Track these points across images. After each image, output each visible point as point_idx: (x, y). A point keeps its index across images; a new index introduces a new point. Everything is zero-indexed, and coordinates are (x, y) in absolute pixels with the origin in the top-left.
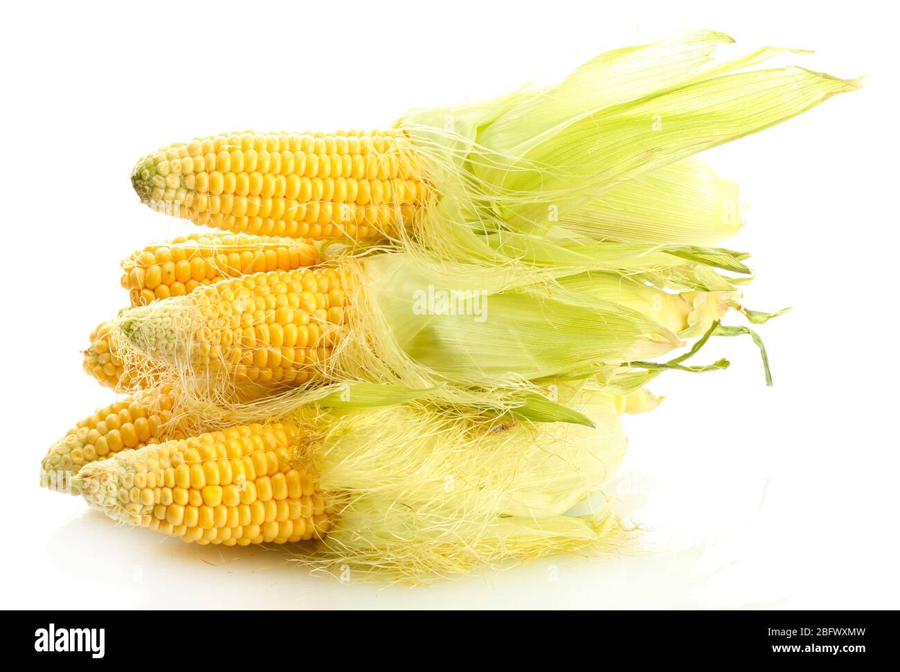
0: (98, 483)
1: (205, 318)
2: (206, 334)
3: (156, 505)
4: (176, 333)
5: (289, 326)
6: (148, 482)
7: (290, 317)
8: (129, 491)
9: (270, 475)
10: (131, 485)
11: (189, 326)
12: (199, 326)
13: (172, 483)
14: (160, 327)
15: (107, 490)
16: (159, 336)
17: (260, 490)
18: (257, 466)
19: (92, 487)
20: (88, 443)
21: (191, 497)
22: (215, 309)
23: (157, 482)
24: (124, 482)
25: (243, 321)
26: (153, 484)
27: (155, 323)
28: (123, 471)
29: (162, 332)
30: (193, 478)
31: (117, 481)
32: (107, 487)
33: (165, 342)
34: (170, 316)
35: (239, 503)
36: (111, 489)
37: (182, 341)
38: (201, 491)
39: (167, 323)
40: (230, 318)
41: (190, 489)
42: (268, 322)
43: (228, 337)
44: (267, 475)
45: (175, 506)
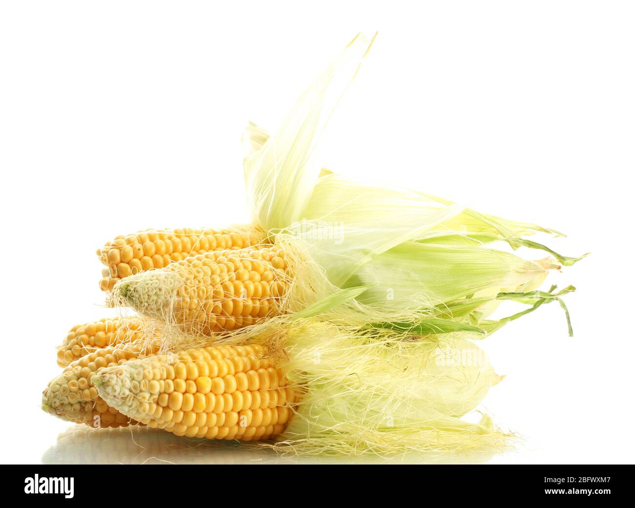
0: (116, 377)
1: (184, 279)
2: (186, 289)
3: (160, 394)
4: (163, 290)
5: (247, 282)
6: (154, 375)
7: (246, 277)
8: (139, 382)
9: (245, 371)
10: (141, 377)
11: (172, 285)
12: (181, 285)
13: (173, 376)
14: (151, 287)
15: (122, 382)
16: (150, 293)
17: (239, 382)
18: (236, 365)
19: (111, 380)
20: (82, 377)
21: (188, 386)
22: (190, 273)
23: (162, 375)
24: (135, 376)
25: (213, 280)
26: (158, 377)
27: (147, 284)
28: (133, 370)
29: (153, 290)
30: (189, 372)
31: (129, 376)
32: (122, 380)
33: (155, 298)
34: (157, 279)
35: (223, 392)
36: (125, 381)
37: (169, 296)
38: (195, 381)
39: (156, 283)
40: (202, 278)
41: (187, 380)
42: (230, 280)
43: (203, 291)
44: (243, 371)
45: (176, 393)
